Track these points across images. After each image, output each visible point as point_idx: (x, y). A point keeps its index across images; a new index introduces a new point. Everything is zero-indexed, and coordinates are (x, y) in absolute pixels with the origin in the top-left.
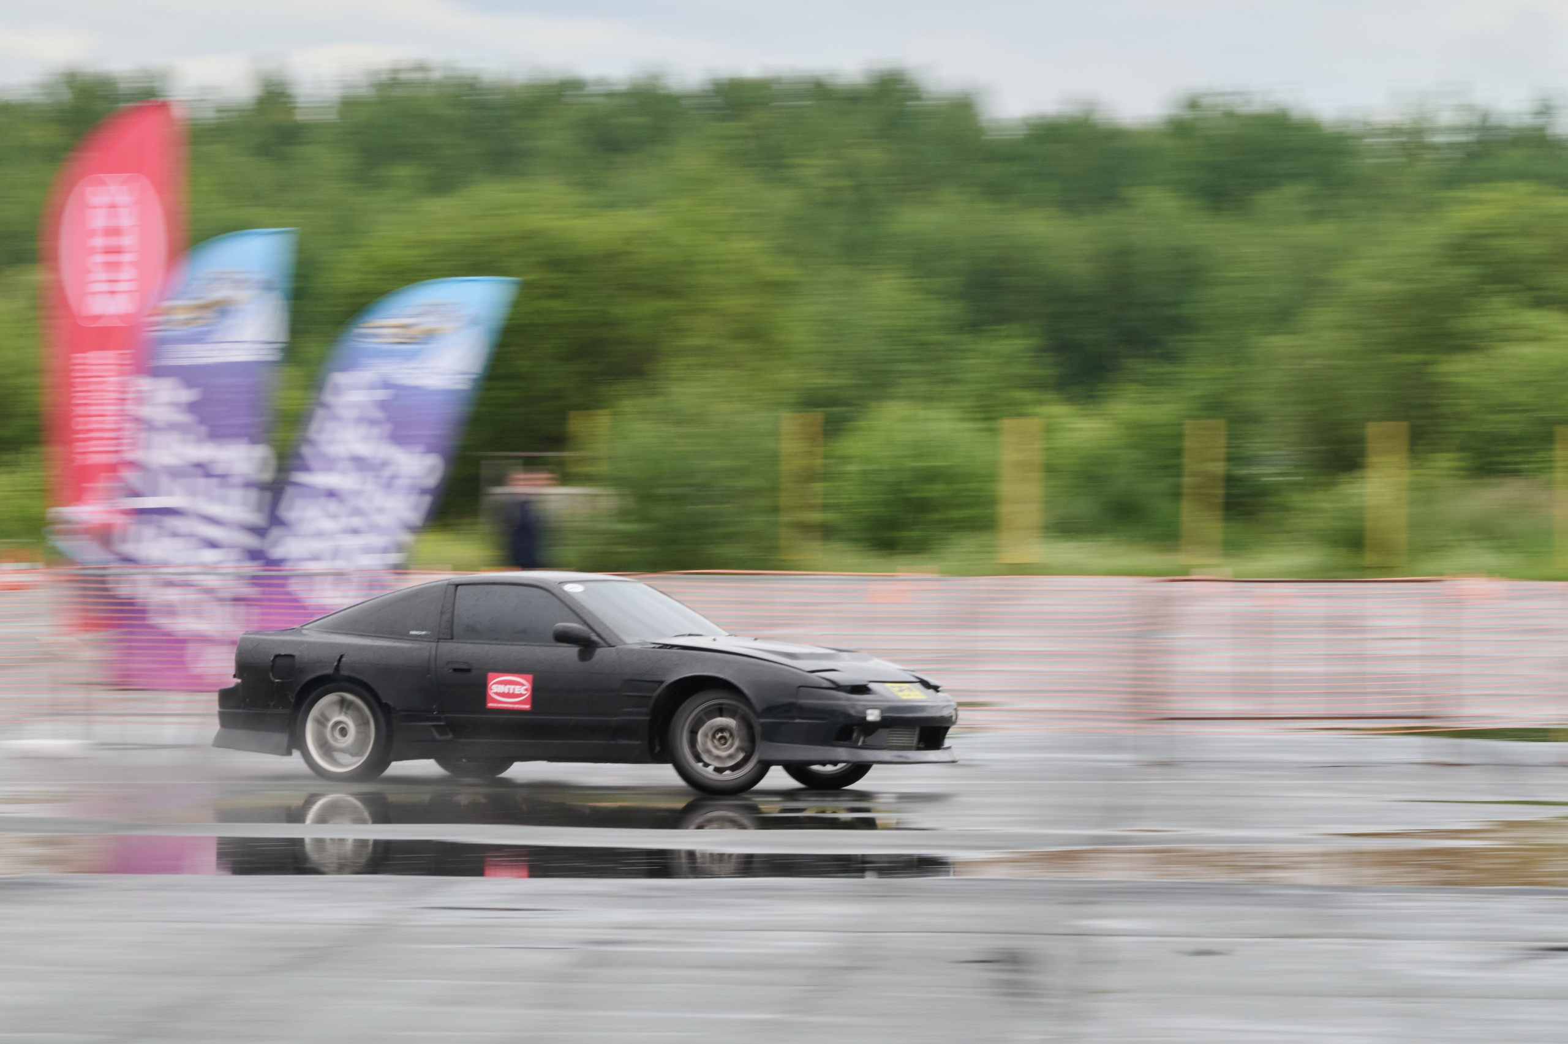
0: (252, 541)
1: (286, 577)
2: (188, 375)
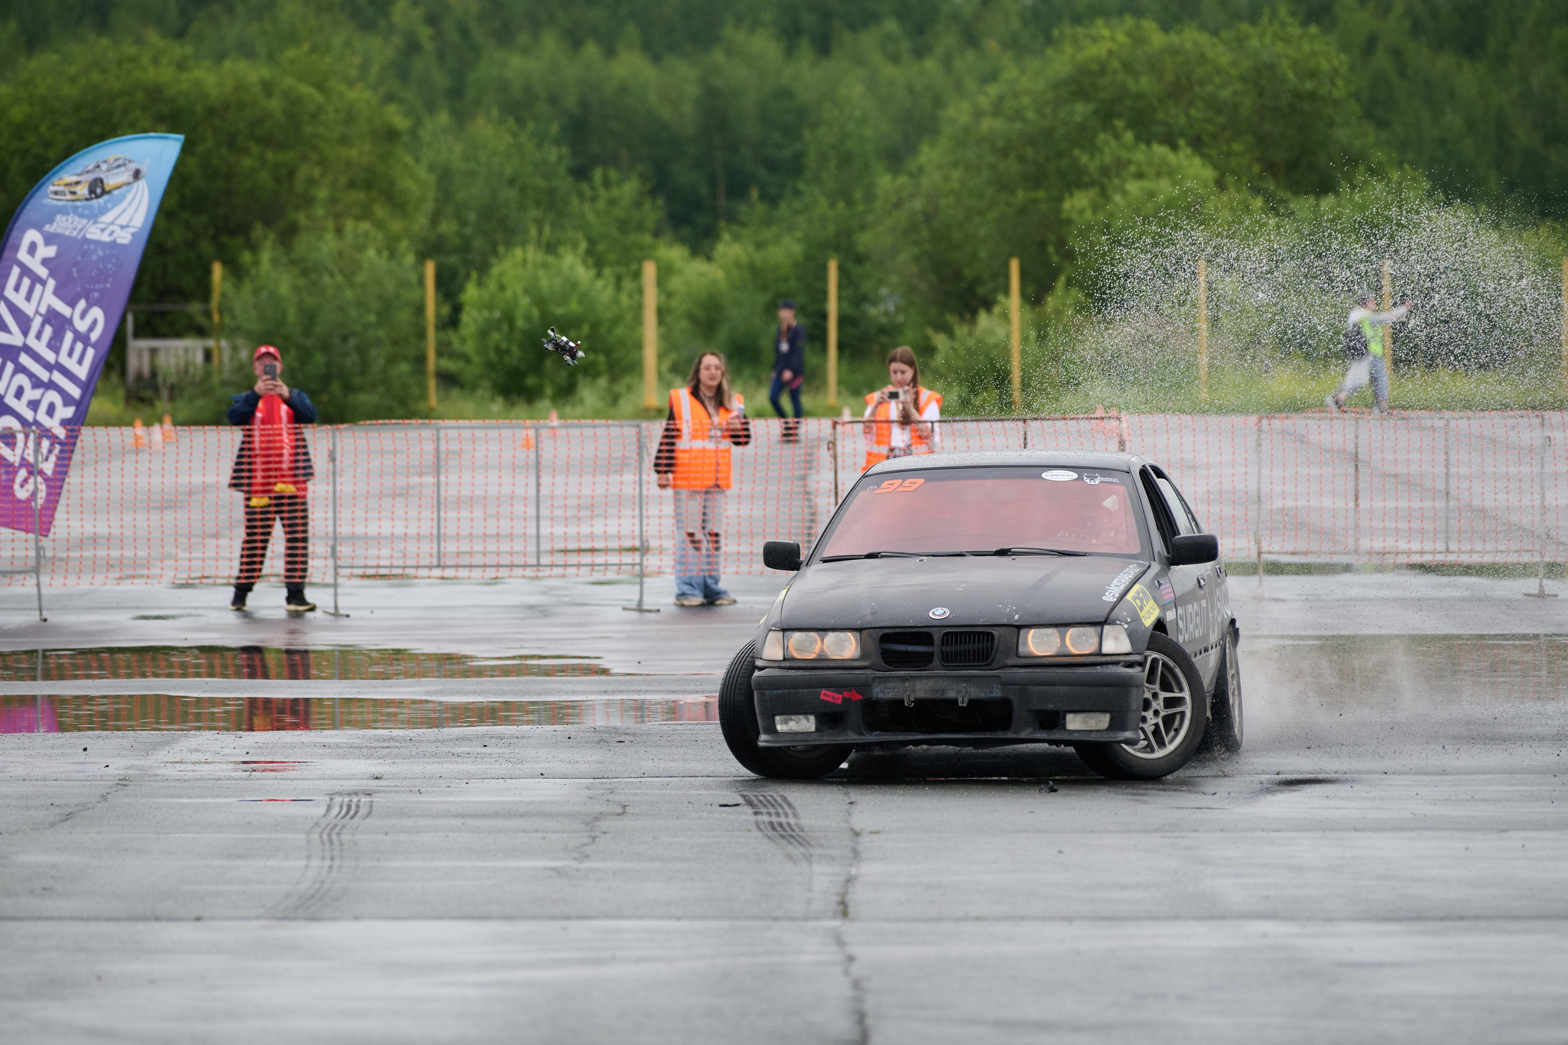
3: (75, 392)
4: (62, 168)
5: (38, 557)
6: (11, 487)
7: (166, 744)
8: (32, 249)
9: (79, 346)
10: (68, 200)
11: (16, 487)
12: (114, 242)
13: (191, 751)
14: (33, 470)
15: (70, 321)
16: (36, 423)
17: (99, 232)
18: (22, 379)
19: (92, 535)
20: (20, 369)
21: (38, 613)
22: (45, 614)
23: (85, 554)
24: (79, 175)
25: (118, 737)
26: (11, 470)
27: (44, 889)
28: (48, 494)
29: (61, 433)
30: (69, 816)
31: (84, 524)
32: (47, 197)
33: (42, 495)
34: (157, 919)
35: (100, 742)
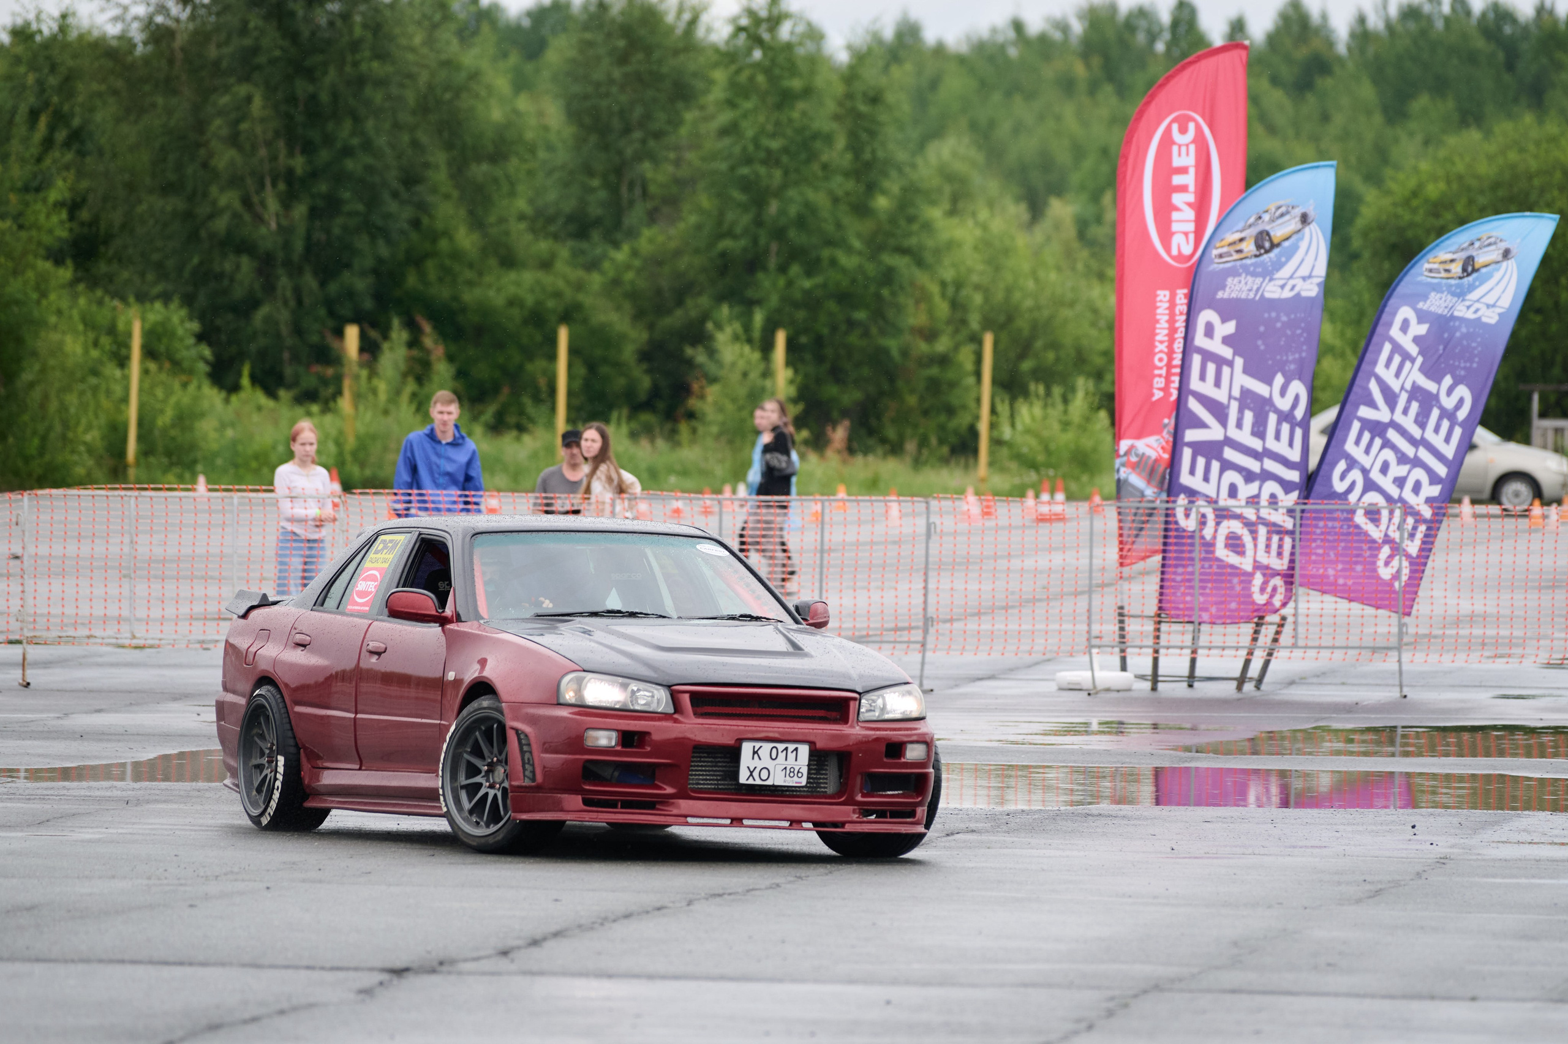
3: (1442, 471)
4: (1437, 245)
5: (1401, 634)
6: (1374, 563)
7: (1496, 823)
8: (1405, 326)
9: (1446, 424)
10: (1442, 278)
11: (1380, 564)
12: (1479, 319)
13: (1519, 831)
14: (1396, 549)
15: (1436, 397)
16: (1401, 499)
17: (1465, 309)
18: (1388, 455)
19: (1469, 612)
20: (1387, 444)
21: (1398, 689)
22: (1406, 691)
23: (1462, 632)
24: (1454, 253)
25: (1450, 815)
26: (1374, 547)
27: (1329, 965)
28: (1412, 571)
29: (1427, 513)
30: (1378, 892)
31: (1461, 602)
32: (1422, 275)
33: (1406, 572)
34: (1432, 997)
35: (1432, 819)
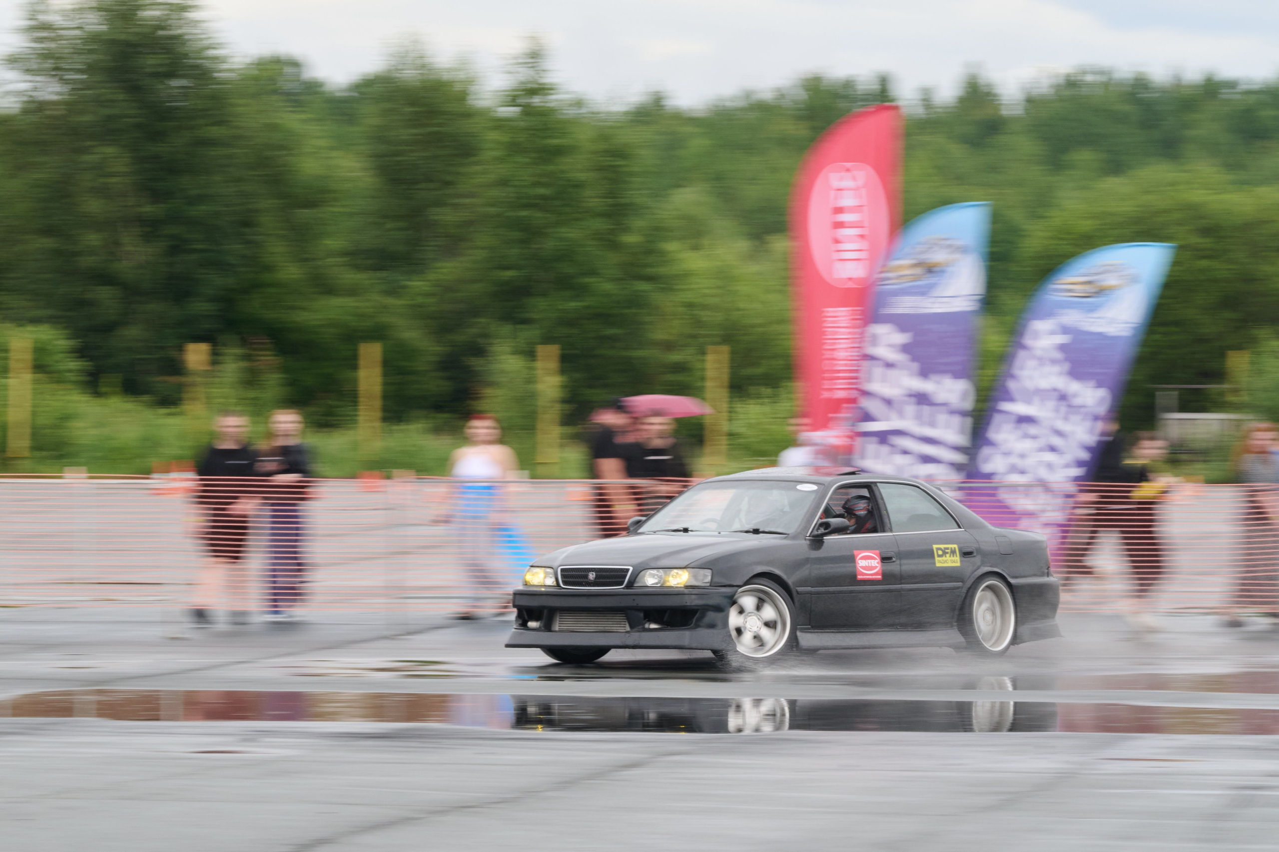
0: (959, 458)
1: (996, 488)
2: (902, 323)
